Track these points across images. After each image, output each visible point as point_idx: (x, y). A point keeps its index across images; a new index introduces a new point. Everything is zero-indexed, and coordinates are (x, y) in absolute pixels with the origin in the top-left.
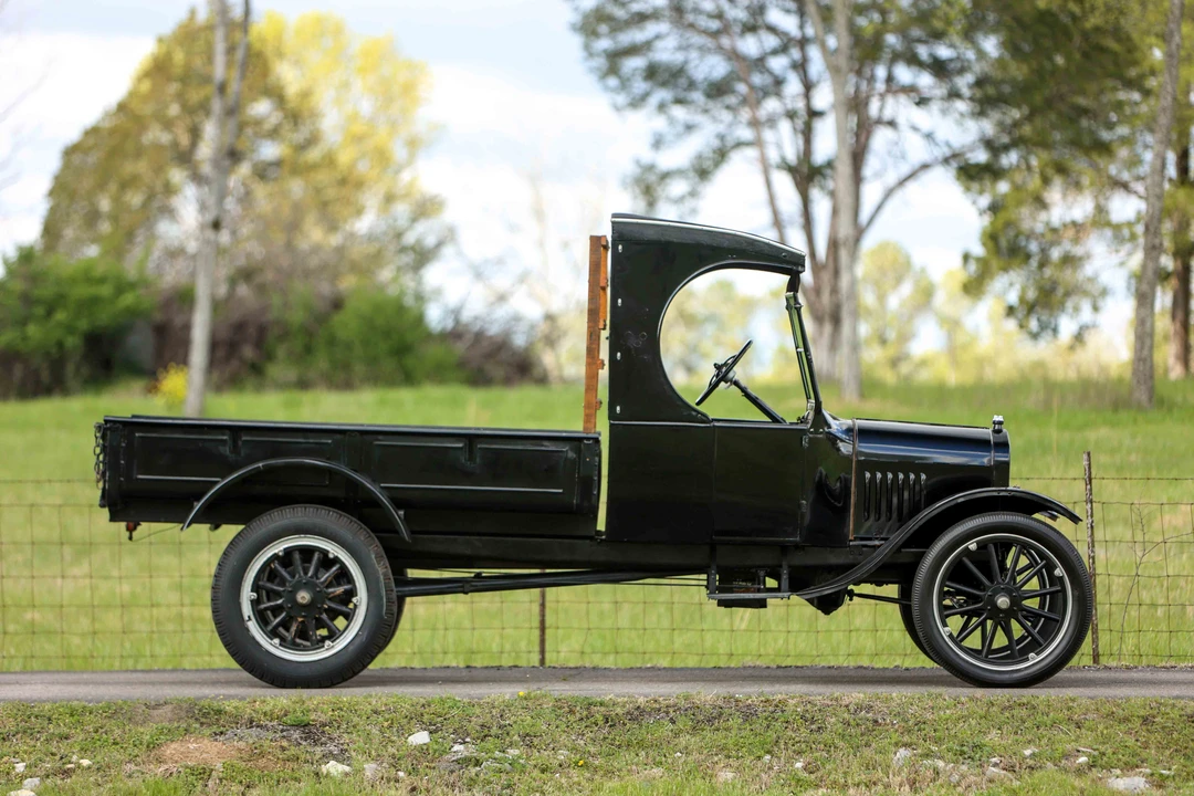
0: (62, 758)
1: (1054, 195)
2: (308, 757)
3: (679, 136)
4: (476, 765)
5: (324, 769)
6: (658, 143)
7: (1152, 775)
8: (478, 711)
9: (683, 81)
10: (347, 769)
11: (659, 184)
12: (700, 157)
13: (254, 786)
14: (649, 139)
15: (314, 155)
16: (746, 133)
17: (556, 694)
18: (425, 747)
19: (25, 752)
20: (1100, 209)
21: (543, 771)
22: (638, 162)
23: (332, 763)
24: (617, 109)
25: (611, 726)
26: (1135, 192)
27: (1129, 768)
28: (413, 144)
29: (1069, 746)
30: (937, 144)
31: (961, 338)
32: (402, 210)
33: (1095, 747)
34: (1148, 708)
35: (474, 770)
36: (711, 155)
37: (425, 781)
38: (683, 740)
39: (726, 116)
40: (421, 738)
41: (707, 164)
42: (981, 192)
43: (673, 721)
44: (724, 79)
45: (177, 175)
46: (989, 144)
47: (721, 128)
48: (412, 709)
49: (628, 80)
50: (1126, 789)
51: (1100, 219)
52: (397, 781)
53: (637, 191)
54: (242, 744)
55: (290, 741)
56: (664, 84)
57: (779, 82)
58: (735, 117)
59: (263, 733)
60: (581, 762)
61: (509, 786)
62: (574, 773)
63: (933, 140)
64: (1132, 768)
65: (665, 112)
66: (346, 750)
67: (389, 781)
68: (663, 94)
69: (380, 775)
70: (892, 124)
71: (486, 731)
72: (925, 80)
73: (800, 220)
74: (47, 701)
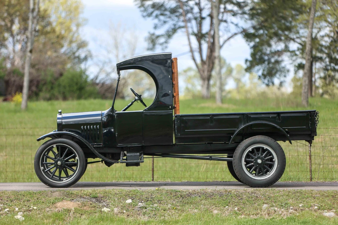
0: (28, 207)
1: (272, 42)
2: (98, 206)
3: (162, 25)
4: (145, 209)
5: (103, 210)
6: (156, 27)
7: (336, 212)
8: (145, 194)
9: (163, 9)
10: (109, 210)
11: (156, 39)
12: (168, 31)
13: (83, 215)
14: (153, 26)
15: (49, 29)
16: (182, 24)
17: (166, 189)
18: (131, 204)
19: (18, 205)
20: (286, 47)
21: (164, 211)
22: (149, 33)
23: (105, 208)
24: (144, 17)
25: (182, 198)
26: (297, 42)
27: (329, 210)
28: (78, 25)
29: (312, 204)
30: (239, 27)
31: (241, 85)
32: (74, 45)
33: (320, 204)
34: (334, 193)
35: (144, 210)
36: (171, 30)
37: (131, 213)
38: (203, 202)
39: (176, 19)
40: (129, 201)
41: (170, 33)
42: (251, 42)
43: (200, 196)
44: (175, 7)
45: (6, 35)
46: (254, 27)
47: (174, 22)
48: (126, 193)
49: (147, 8)
50: (329, 216)
51: (287, 49)
52: (123, 213)
53: (150, 41)
54: (79, 203)
55: (93, 202)
56: (158, 9)
57: (192, 9)
58: (179, 19)
59: (85, 200)
60: (175, 208)
61: (155, 215)
62: (173, 211)
63: (238, 26)
64: (330, 210)
65: (158, 18)
66: (109, 204)
67: (121, 213)
68: (157, 12)
69: (119, 211)
70: (226, 21)
71: (147, 199)
72: (235, 8)
73: (198, 50)
74: (23, 191)
